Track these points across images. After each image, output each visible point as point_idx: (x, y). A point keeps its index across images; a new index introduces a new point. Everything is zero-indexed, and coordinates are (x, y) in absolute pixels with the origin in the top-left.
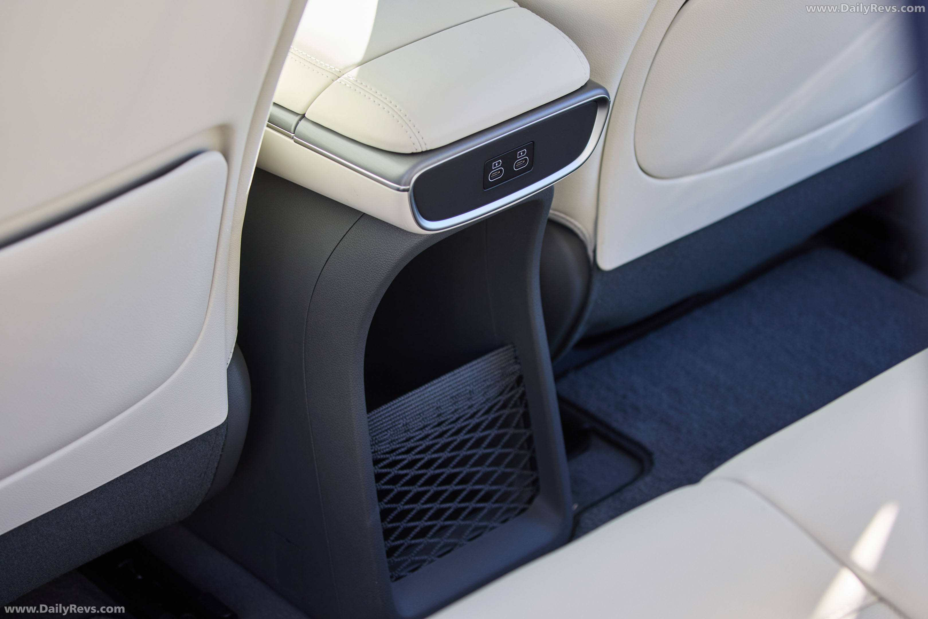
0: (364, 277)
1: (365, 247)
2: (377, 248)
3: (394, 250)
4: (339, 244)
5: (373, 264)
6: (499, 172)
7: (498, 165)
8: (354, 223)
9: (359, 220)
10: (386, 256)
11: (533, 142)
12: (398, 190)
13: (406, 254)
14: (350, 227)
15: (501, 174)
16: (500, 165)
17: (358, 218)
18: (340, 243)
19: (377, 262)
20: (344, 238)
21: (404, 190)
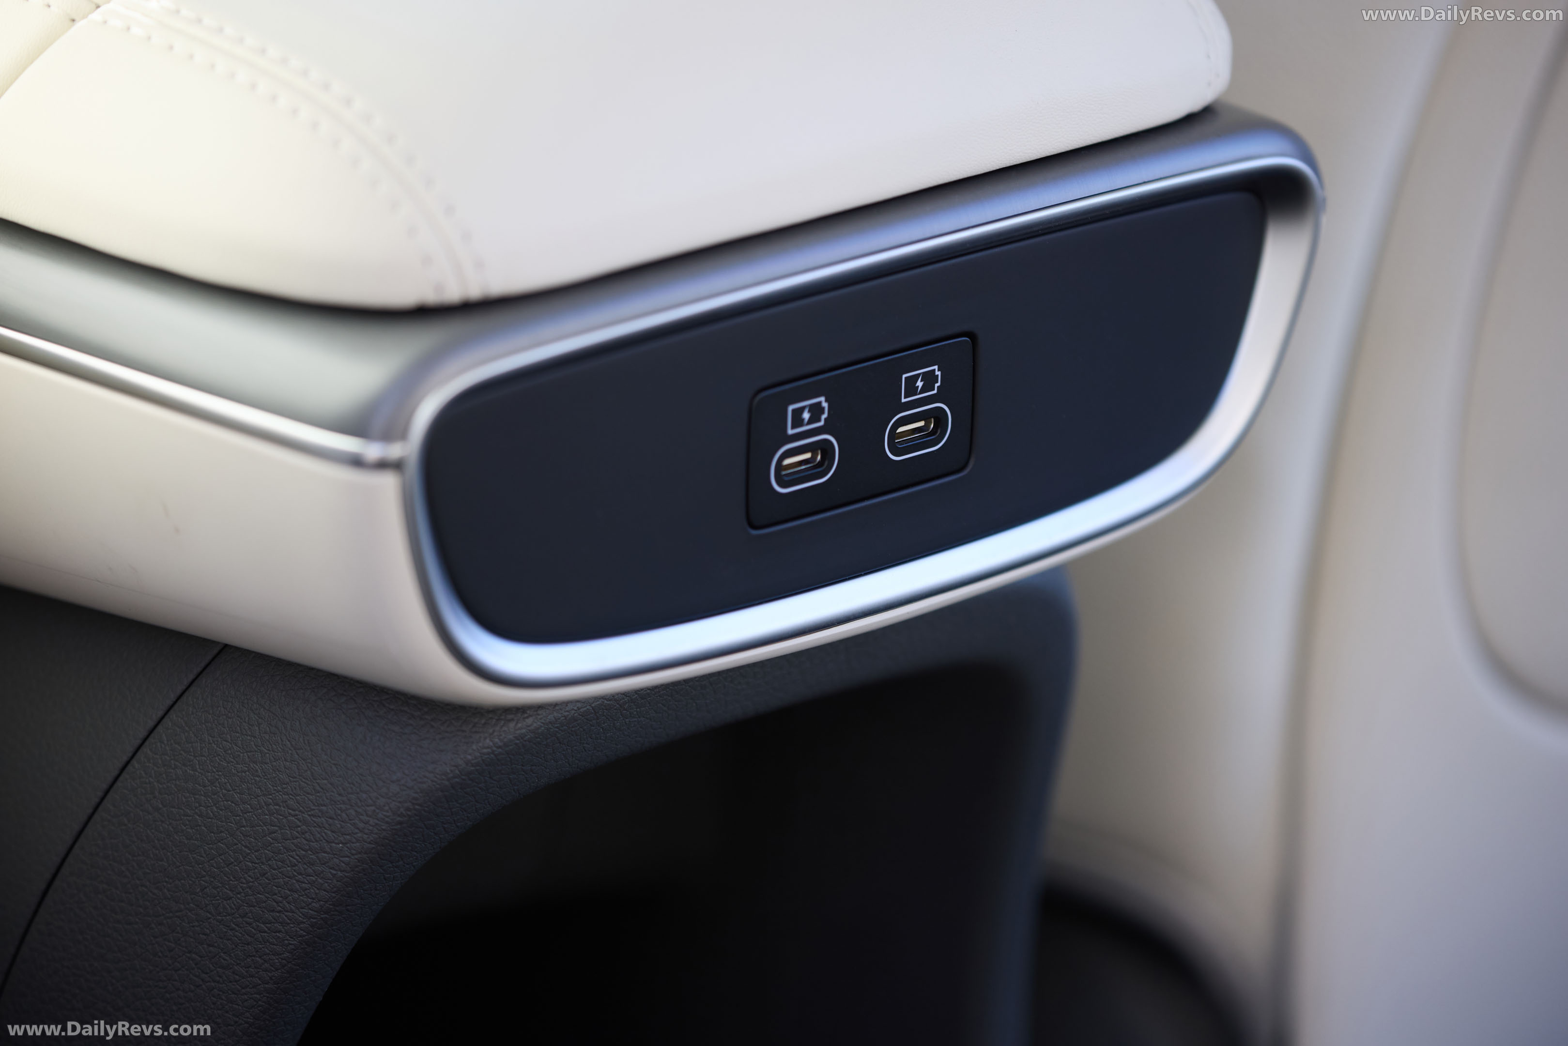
0: (209, 945)
1: (215, 805)
2: (268, 805)
3: (343, 806)
4: (100, 809)
5: (248, 882)
6: (819, 458)
7: (810, 422)
8: (169, 702)
9: (193, 688)
10: (307, 835)
11: (971, 335)
12: (356, 462)
13: (400, 823)
14: (151, 724)
15: (826, 463)
16: (822, 423)
17: (186, 682)
18: (105, 801)
19: (266, 868)
20: (125, 775)
21: (382, 465)
